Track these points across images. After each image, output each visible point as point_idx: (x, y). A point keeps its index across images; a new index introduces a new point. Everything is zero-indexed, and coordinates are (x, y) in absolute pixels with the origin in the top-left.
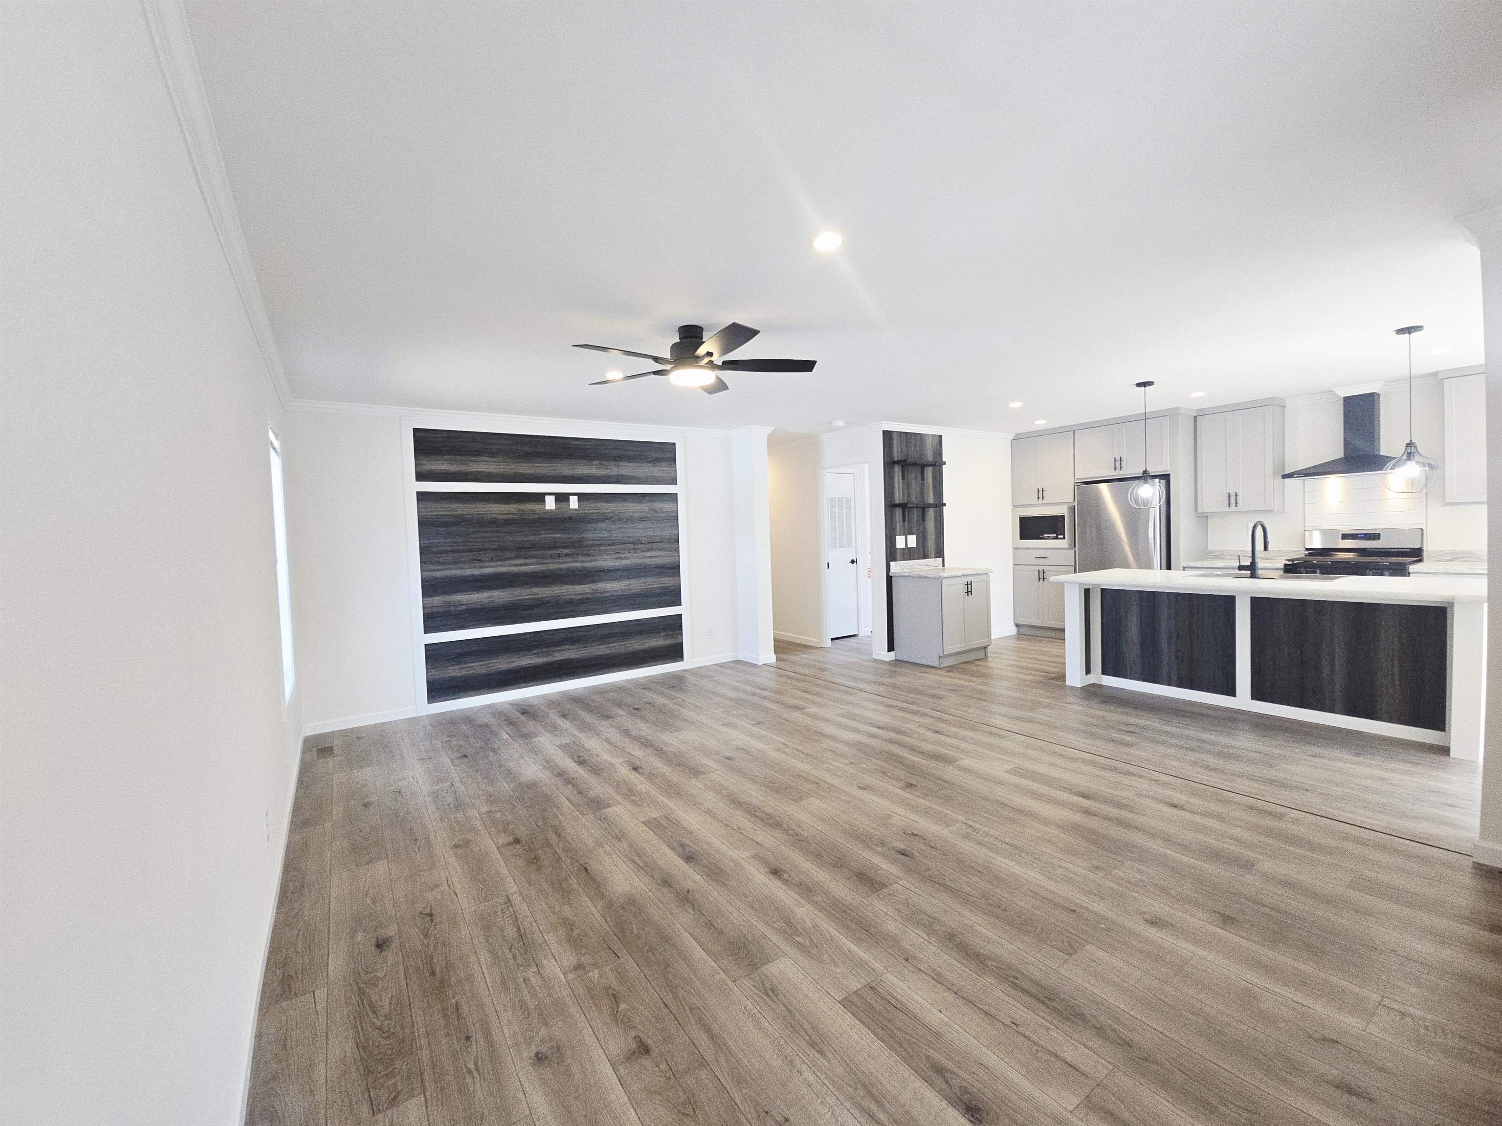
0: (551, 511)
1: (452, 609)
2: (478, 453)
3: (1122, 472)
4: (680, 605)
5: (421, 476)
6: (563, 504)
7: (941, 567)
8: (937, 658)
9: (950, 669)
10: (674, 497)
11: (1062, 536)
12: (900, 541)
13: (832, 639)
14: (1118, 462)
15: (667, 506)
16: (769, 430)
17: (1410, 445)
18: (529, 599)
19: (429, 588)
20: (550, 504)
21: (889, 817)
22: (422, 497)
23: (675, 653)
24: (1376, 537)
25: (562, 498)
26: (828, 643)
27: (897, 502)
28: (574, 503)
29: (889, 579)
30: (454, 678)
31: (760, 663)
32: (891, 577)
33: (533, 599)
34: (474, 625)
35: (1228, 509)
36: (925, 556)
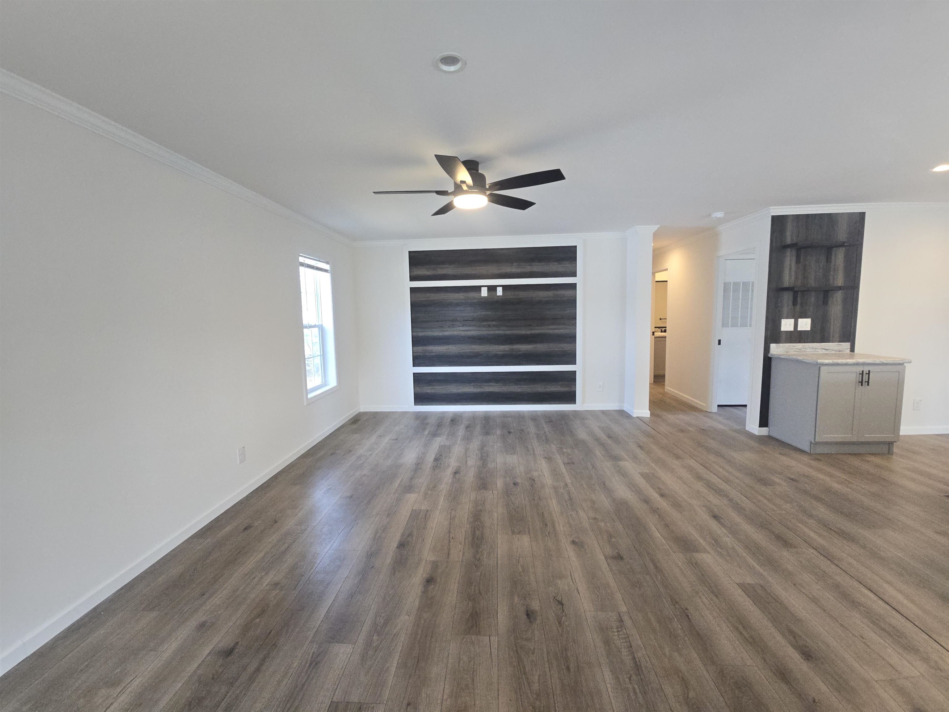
0: (485, 297)
1: (427, 354)
2: (443, 263)
4: (575, 364)
5: (413, 278)
6: (493, 293)
7: (848, 351)
8: (809, 444)
9: (818, 457)
10: (573, 286)
12: (787, 325)
13: (719, 406)
15: (568, 293)
16: (655, 228)
18: (470, 352)
19: (416, 341)
20: (484, 293)
21: (561, 577)
22: (413, 290)
23: (570, 398)
25: (492, 289)
26: (715, 409)
27: (786, 284)
28: (500, 292)
29: (768, 362)
30: (427, 394)
31: (635, 415)
32: (770, 359)
33: (472, 352)
34: (439, 364)
36: (823, 340)
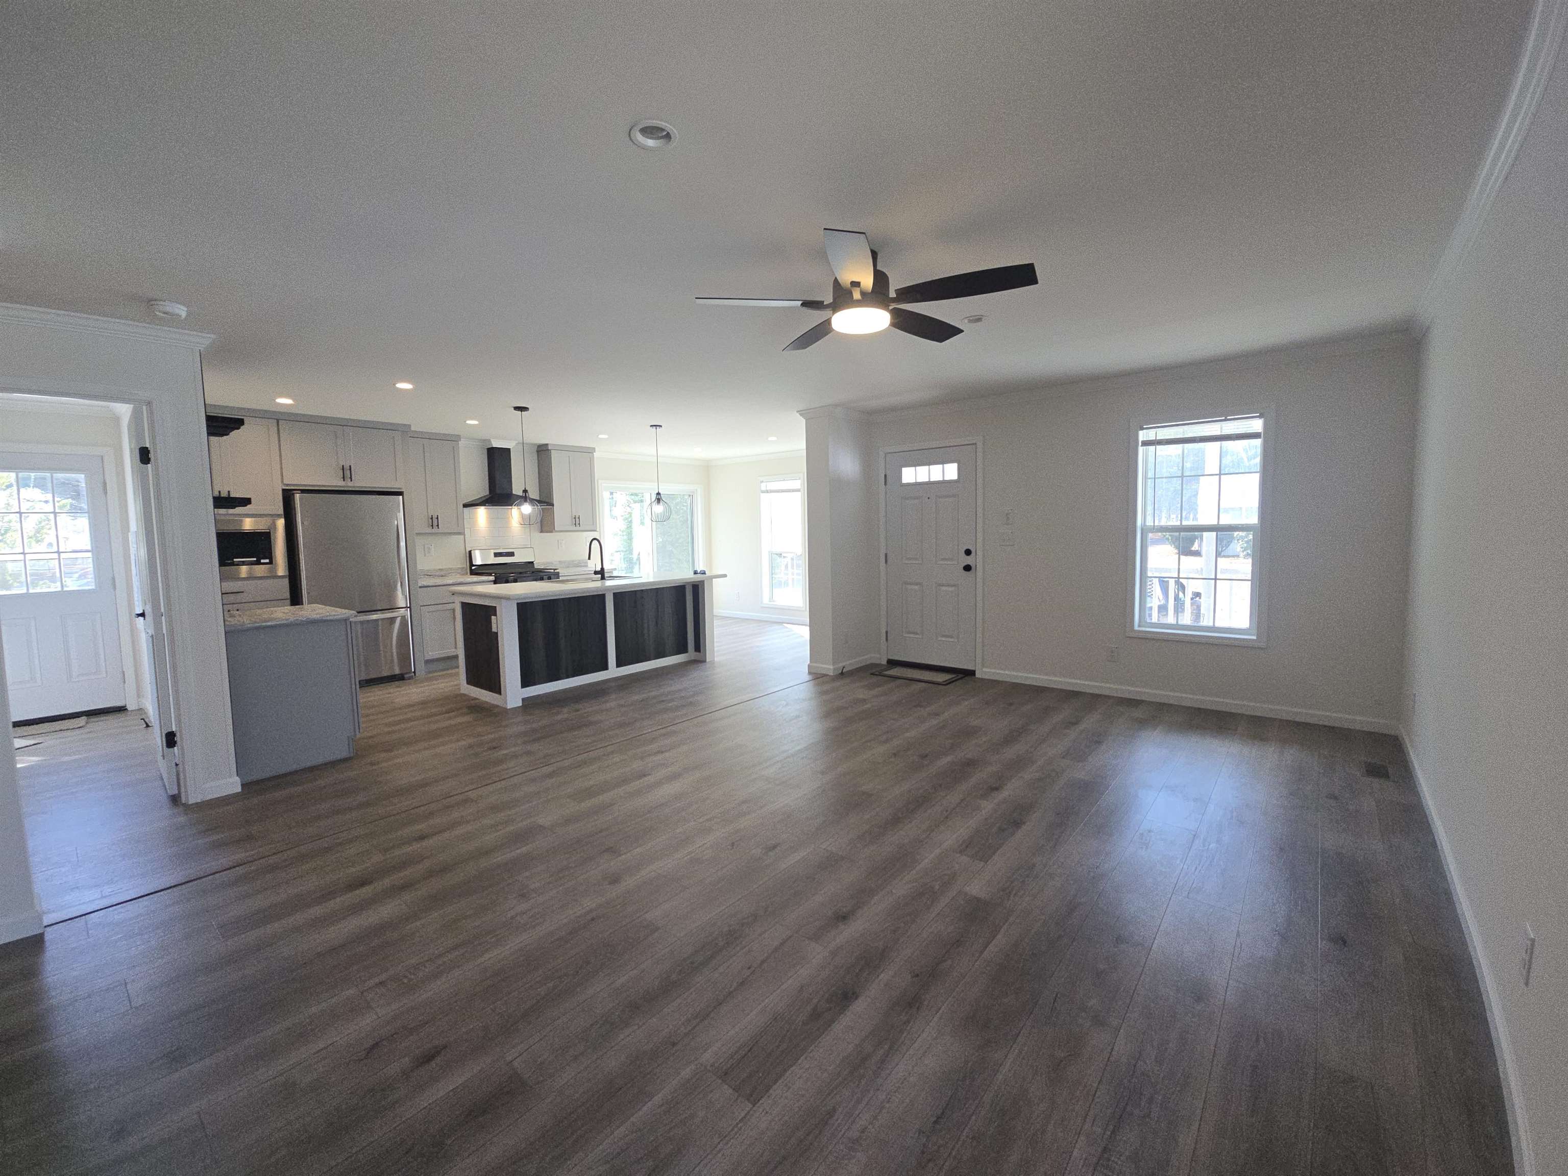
3: (350, 484)
11: (267, 561)
14: (346, 472)
17: (658, 494)
24: (511, 554)
35: (429, 530)
